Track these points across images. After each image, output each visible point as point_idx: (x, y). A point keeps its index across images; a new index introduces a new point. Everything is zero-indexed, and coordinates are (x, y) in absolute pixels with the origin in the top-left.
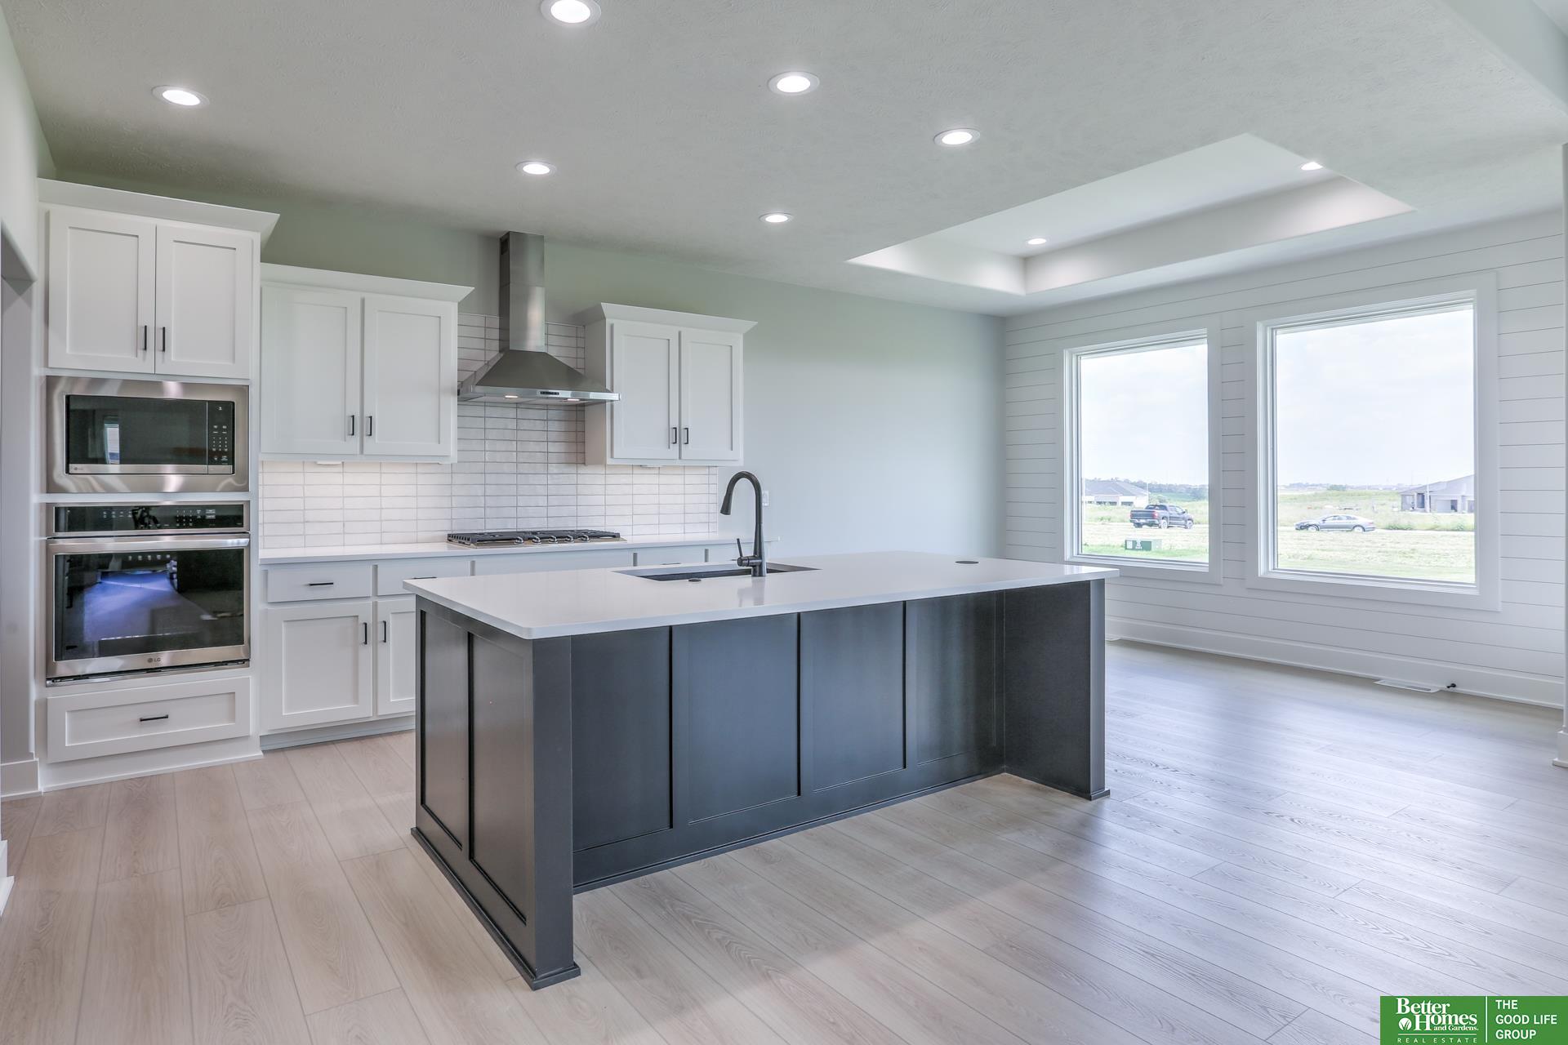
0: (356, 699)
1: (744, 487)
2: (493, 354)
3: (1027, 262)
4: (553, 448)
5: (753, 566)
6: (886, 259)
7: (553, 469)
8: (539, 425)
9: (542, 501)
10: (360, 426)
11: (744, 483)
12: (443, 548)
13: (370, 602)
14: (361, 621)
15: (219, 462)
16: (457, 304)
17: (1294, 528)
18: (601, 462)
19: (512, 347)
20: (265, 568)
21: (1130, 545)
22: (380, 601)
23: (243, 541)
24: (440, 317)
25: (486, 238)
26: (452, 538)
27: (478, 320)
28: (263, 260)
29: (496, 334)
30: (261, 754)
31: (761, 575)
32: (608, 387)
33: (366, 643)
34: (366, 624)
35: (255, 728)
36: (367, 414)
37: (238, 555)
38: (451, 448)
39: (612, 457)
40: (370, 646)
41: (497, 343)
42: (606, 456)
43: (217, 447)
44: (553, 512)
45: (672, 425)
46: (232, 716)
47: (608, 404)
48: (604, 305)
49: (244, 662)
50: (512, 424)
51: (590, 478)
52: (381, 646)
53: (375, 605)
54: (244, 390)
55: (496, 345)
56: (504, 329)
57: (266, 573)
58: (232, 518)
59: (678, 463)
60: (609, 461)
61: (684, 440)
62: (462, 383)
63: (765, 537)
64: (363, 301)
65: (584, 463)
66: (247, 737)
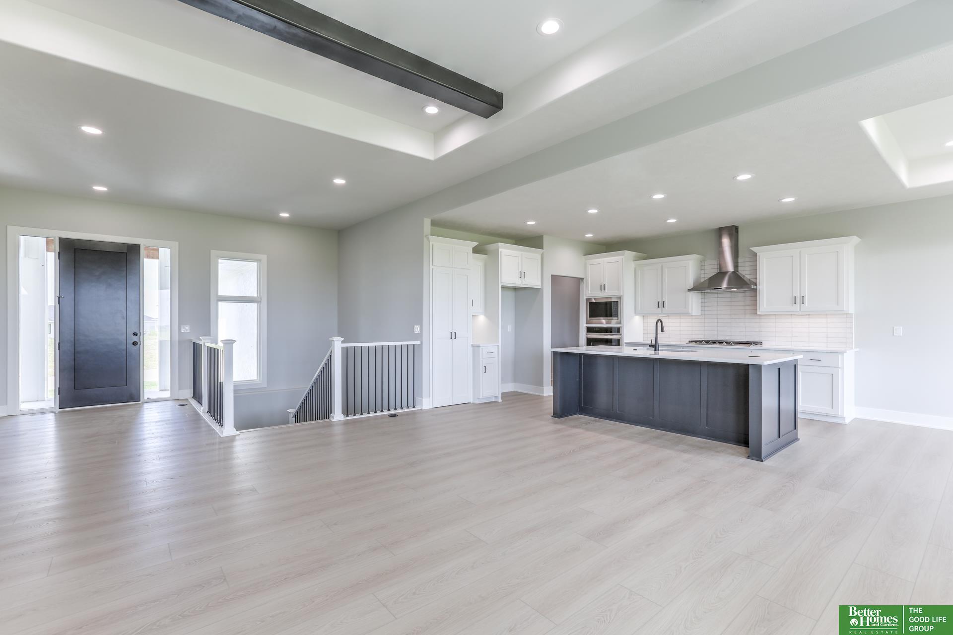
5: (655, 346)
10: (661, 304)
19: (721, 271)
23: (620, 337)
26: (689, 342)
31: (657, 350)
36: (663, 301)
38: (693, 309)
39: (759, 311)
45: (794, 296)
47: (758, 290)
48: (752, 249)
54: (620, 298)
59: (800, 312)
61: (801, 302)
64: (662, 266)
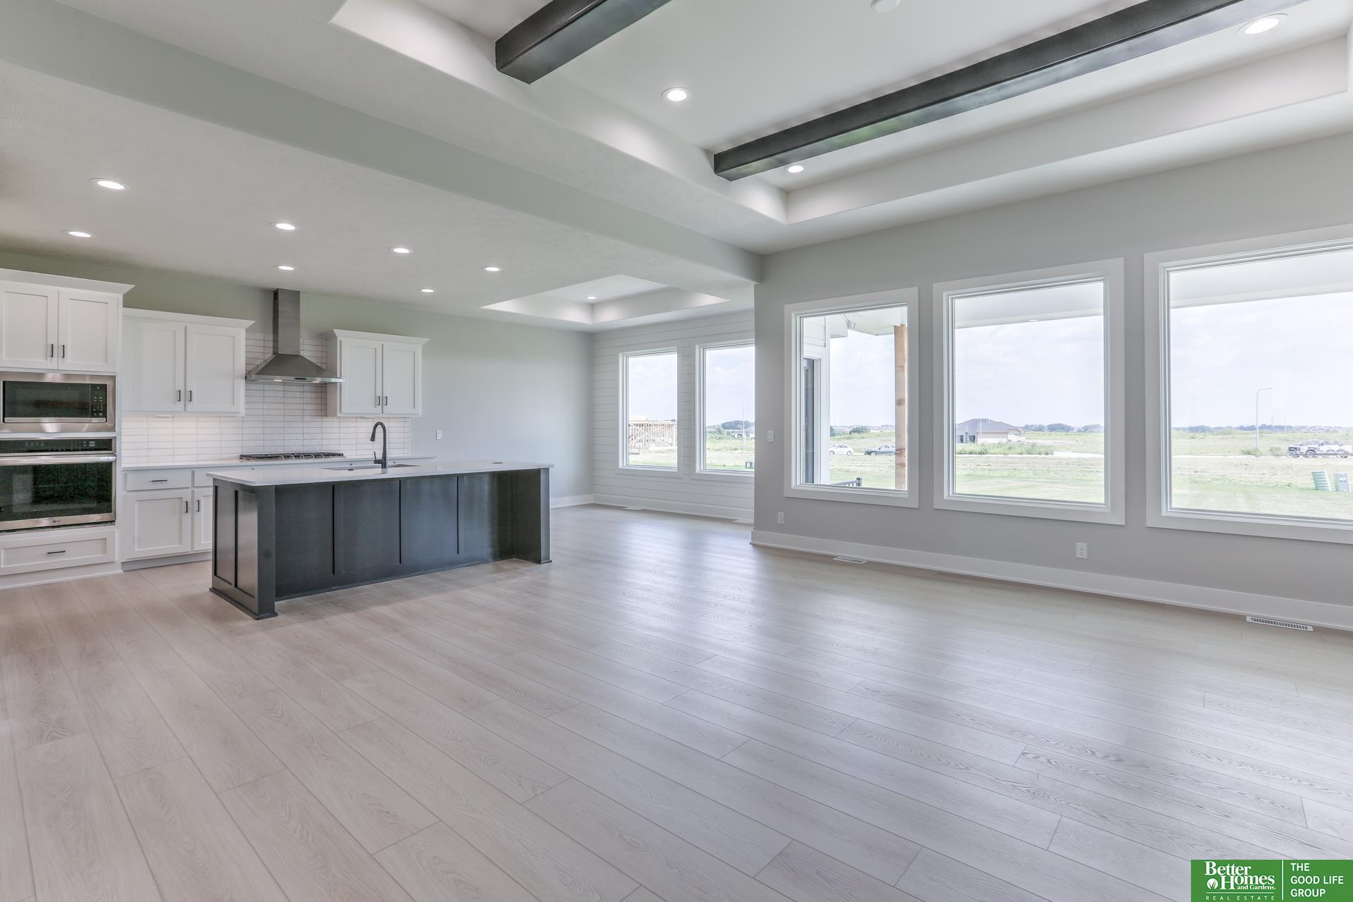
0: (180, 542)
1: (379, 429)
2: (269, 355)
3: (593, 307)
4: (309, 407)
5: (383, 463)
6: (505, 306)
7: (307, 419)
8: (298, 394)
9: (300, 437)
10: (184, 396)
11: (379, 426)
12: (237, 462)
13: (190, 490)
14: (184, 500)
15: (98, 416)
16: (244, 330)
17: (863, 454)
18: (334, 415)
19: (280, 352)
20: (124, 473)
21: (748, 465)
22: (195, 490)
23: (111, 458)
24: (234, 337)
25: (265, 291)
26: (242, 457)
27: (260, 336)
28: (124, 307)
29: (271, 344)
30: (121, 571)
31: (385, 467)
32: (338, 376)
33: (187, 512)
34: (187, 502)
35: (119, 557)
36: (188, 389)
37: (109, 466)
38: (241, 407)
39: (341, 412)
40: (189, 515)
41: (272, 349)
42: (336, 410)
43: (96, 409)
44: (306, 442)
45: (377, 395)
46: (105, 551)
47: (338, 385)
48: (335, 330)
49: (112, 522)
50: (281, 394)
51: (329, 424)
52: (196, 513)
53: (193, 492)
54: (113, 378)
55: (271, 350)
56: (276, 341)
57: (126, 475)
58: (105, 445)
59: (382, 415)
60: (339, 415)
61: (385, 403)
62: (250, 371)
63: (387, 450)
64: (186, 328)
65: (326, 416)
66: (113, 562)
